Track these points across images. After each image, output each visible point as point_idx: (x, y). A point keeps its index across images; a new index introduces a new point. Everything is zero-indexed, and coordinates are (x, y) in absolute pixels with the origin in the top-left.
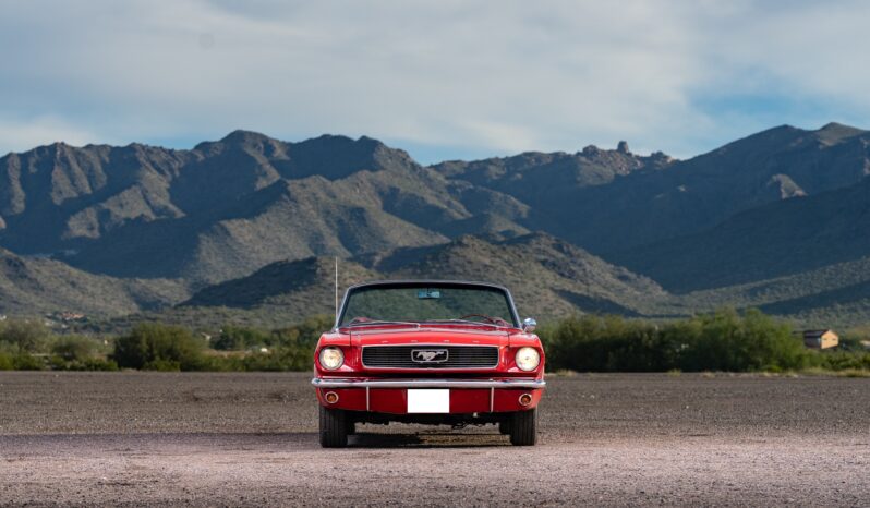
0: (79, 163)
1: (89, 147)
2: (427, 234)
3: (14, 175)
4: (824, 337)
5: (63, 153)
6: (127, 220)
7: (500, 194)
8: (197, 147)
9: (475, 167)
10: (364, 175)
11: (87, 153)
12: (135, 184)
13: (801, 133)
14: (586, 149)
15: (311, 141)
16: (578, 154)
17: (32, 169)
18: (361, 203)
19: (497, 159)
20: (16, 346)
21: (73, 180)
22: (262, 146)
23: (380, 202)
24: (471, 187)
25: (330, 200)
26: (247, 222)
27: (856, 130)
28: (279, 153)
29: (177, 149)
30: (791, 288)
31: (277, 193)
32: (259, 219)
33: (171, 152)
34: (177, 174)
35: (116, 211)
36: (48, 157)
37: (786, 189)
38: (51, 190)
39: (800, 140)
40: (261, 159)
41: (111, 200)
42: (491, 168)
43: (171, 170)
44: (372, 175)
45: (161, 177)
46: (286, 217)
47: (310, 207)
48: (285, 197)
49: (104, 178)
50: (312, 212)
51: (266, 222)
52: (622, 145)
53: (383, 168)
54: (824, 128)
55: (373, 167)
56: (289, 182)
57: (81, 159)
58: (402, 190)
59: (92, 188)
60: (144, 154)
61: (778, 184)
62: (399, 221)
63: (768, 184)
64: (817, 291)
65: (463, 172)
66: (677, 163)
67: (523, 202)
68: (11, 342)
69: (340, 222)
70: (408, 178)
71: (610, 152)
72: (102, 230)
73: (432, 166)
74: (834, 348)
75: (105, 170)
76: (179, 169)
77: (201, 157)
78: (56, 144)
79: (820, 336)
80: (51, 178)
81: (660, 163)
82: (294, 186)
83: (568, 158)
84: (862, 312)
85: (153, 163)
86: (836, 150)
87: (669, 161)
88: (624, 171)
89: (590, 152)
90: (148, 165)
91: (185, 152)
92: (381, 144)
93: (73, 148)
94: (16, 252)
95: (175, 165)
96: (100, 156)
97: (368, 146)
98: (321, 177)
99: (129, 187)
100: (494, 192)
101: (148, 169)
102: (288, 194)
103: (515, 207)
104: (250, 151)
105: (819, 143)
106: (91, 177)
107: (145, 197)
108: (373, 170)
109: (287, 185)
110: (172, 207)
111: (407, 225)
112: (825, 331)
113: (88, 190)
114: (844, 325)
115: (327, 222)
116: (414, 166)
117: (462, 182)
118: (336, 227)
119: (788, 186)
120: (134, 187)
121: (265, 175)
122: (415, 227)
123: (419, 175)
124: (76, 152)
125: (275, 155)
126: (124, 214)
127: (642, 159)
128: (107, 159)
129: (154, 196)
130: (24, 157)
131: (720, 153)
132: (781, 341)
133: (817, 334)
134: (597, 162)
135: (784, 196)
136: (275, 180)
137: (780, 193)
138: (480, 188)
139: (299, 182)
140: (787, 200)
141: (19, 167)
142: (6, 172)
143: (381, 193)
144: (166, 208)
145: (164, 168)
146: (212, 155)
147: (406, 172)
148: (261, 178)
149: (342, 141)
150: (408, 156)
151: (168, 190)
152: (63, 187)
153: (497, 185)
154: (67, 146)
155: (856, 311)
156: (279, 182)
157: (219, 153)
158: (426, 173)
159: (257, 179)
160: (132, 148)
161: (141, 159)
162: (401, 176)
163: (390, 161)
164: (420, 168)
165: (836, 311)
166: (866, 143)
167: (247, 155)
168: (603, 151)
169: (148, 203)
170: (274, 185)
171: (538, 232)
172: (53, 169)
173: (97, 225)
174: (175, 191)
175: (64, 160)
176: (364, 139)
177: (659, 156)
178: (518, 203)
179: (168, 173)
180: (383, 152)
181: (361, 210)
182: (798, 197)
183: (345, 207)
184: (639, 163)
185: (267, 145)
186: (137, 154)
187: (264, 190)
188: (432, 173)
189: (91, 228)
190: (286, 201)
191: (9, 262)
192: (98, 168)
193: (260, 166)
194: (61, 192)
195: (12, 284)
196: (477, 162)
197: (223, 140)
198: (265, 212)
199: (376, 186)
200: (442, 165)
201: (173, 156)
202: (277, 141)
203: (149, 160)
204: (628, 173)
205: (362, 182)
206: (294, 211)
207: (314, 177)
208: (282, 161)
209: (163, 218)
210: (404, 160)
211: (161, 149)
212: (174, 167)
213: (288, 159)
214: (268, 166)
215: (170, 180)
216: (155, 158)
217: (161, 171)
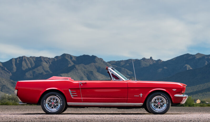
0: (28, 61)
1: (31, 57)
2: (107, 77)
3: (14, 63)
4: (197, 101)
5: (25, 58)
6: (39, 73)
7: (123, 68)
8: (55, 57)
9: (118, 62)
10: (93, 64)
11: (30, 58)
12: (41, 65)
13: (191, 55)
14: (143, 58)
15: (81, 56)
16: (141, 59)
17: (18, 62)
18: (92, 70)
19: (123, 60)
20: (13, 101)
21: (27, 64)
22: (70, 57)
23: (96, 70)
24: (117, 67)
25: (85, 70)
26: (66, 74)
27: (204, 55)
28: (74, 59)
29: (50, 58)
30: (189, 90)
31: (73, 68)
32: (69, 73)
33: (49, 58)
34: (51, 63)
35: (36, 71)
36: (21, 59)
37: (188, 68)
38: (22, 67)
39: (191, 57)
40: (69, 60)
41: (35, 69)
42: (121, 62)
43: (49, 62)
44: (94, 64)
45: (47, 64)
46: (75, 73)
47: (80, 71)
48: (75, 68)
49: (34, 64)
50: (81, 72)
51: (70, 74)
52: (151, 58)
53: (97, 62)
54: (197, 54)
55: (95, 62)
56: (76, 65)
57: (29, 60)
58: (101, 67)
59: (31, 66)
60: (43, 59)
61: (186, 67)
62: (101, 74)
63: (184, 67)
64: (195, 91)
65: (115, 63)
66: (163, 62)
67: (128, 70)
68: (12, 100)
69: (87, 74)
70: (103, 65)
71: (148, 59)
72: (33, 76)
73: (108, 62)
74: (200, 103)
75: (34, 62)
76: (51, 62)
77: (56, 60)
78: (23, 56)
79: (196, 101)
80: (22, 64)
81: (159, 62)
82: (77, 66)
83: (139, 60)
84: (205, 95)
85: (45, 61)
86: (199, 59)
87: (162, 61)
88: (151, 63)
89: (144, 59)
90: (44, 61)
91: (52, 58)
92: (97, 57)
93: (27, 57)
94: (14, 80)
95: (50, 61)
96: (33, 59)
97: (94, 57)
98: (83, 64)
99: (39, 66)
100: (122, 68)
101: (44, 62)
102: (76, 68)
103: (127, 71)
104: (67, 58)
105: (195, 58)
106: (31, 64)
107: (43, 68)
108: (95, 63)
109: (75, 66)
110: (49, 71)
111: (102, 75)
112: (197, 99)
113: (30, 67)
114: (201, 98)
115: (84, 74)
116: (104, 62)
117: (115, 66)
118: (86, 75)
119: (189, 67)
120: (41, 66)
121: (70, 64)
122: (104, 76)
123: (105, 64)
124: (28, 58)
125: (73, 59)
126: (38, 72)
127: (156, 61)
128: (35, 60)
129: (45, 68)
130: (16, 59)
131: (174, 60)
132: (189, 101)
133: (196, 100)
134: (145, 61)
135: (188, 69)
136: (73, 65)
137: (187, 69)
138: (119, 67)
139: (78, 65)
140: (188, 70)
141: (15, 61)
142: (12, 62)
143: (97, 68)
144: (48, 71)
145: (48, 62)
146: (58, 59)
147: (102, 63)
148: (69, 64)
149: (88, 56)
150: (103, 60)
151: (49, 67)
152: (25, 66)
153: (123, 66)
154: (26, 57)
155: (204, 95)
156: (74, 65)
157: (60, 59)
158: (107, 63)
159: (68, 65)
160: (40, 57)
161: (43, 60)
162: (101, 64)
163: (98, 61)
164: (105, 62)
165: (199, 95)
166: (206, 58)
167: (66, 59)
168: (147, 59)
169: (44, 70)
170: (72, 66)
171: (132, 77)
172: (22, 62)
173: (32, 75)
174: (50, 67)
175: (25, 60)
176: (93, 56)
177: (159, 60)
178: (127, 70)
179: (48, 63)
180: (97, 59)
181: (92, 72)
182: (191, 69)
183: (88, 71)
184: (155, 62)
185: (71, 57)
186: (42, 59)
187: (70, 67)
188: (108, 64)
189: (31, 75)
190: (75, 70)
191: (12, 83)
192: (33, 62)
193: (69, 62)
194: (24, 67)
195: (13, 88)
196: (118, 61)
197: (61, 56)
198: (70, 72)
199: (95, 66)
200: (110, 62)
201: (50, 59)
202: (73, 56)
203: (44, 60)
204: (152, 64)
205: (92, 65)
206: (77, 72)
207: (81, 64)
208: (74, 61)
209: (47, 73)
210: (102, 60)
211: (47, 57)
212: (50, 62)
213: (76, 60)
214: (71, 62)
215: (49, 65)
216: (45, 60)
217: (47, 63)
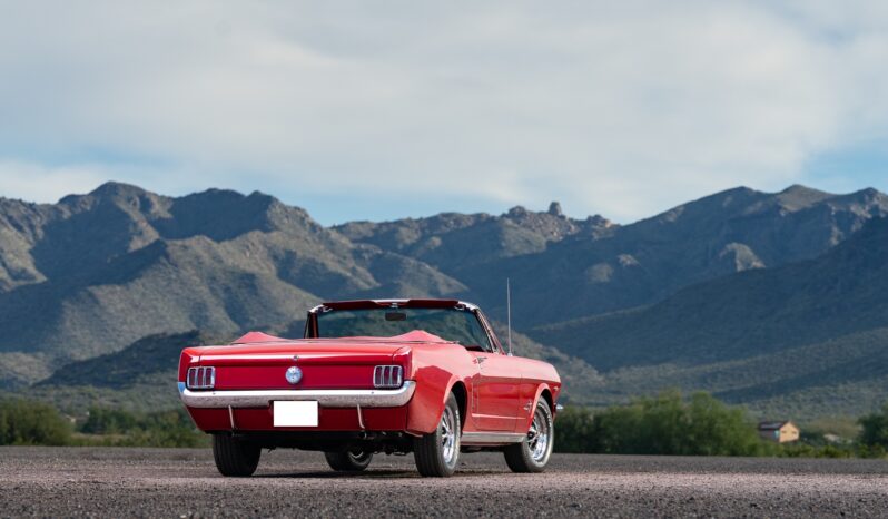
4: (783, 429)
7: (412, 261)
8: (63, 201)
9: (385, 229)
10: (255, 236)
13: (760, 196)
14: (512, 211)
15: (195, 196)
16: (504, 216)
18: (254, 269)
19: (410, 220)
22: (137, 200)
23: (273, 267)
24: (380, 252)
25: (216, 265)
26: (118, 288)
27: (823, 194)
28: (158, 210)
29: (38, 202)
30: (745, 374)
32: (132, 285)
33: (31, 206)
34: (40, 232)
37: (742, 262)
39: (760, 204)
40: (136, 215)
42: (403, 230)
43: (32, 227)
44: (264, 236)
45: (19, 234)
46: (165, 283)
47: (193, 272)
48: (163, 260)
50: (195, 278)
51: (141, 288)
52: (554, 206)
53: (277, 228)
54: (787, 191)
55: (266, 226)
56: (169, 242)
58: (300, 254)
61: (732, 254)
62: (296, 291)
63: (722, 254)
64: (775, 379)
65: (371, 234)
66: (619, 229)
69: (227, 290)
70: (306, 240)
71: (540, 214)
73: (334, 228)
74: (795, 442)
77: (67, 214)
79: (778, 429)
81: (596, 227)
82: (174, 246)
83: (492, 220)
84: (826, 403)
85: (10, 219)
86: (800, 216)
87: (608, 226)
88: (556, 236)
89: (517, 214)
90: (4, 220)
91: (48, 206)
92: (277, 200)
95: (36, 221)
97: (262, 202)
98: (206, 238)
100: (406, 259)
101: (6, 226)
102: (167, 256)
103: (431, 276)
104: (123, 206)
105: (780, 208)
108: (266, 231)
109: (166, 246)
110: (32, 269)
112: (784, 423)
114: (806, 417)
115: (212, 290)
116: (314, 227)
117: (371, 247)
118: (222, 295)
119: (745, 255)
121: (140, 234)
123: (320, 238)
125: (153, 211)
127: (578, 223)
129: (11, 256)
131: (671, 219)
132: (733, 429)
133: (775, 426)
134: (524, 226)
135: (740, 268)
136: (152, 241)
137: (735, 265)
138: (389, 253)
139: (179, 243)
140: (742, 272)
143: (275, 258)
144: (24, 271)
145: (24, 224)
146: (79, 210)
147: (304, 233)
148: (135, 238)
149: (230, 196)
150: (307, 216)
151: (30, 252)
153: (409, 250)
155: (820, 401)
156: (157, 242)
157: (88, 208)
158: (329, 234)
159: (131, 239)
162: (298, 237)
163: (286, 221)
164: (321, 229)
165: (797, 401)
166: (834, 208)
167: (119, 210)
168: (532, 213)
169: (4, 265)
170: (151, 246)
174: (38, 251)
176: (256, 195)
177: (596, 220)
178: (433, 271)
179: (27, 229)
180: (278, 210)
181: (252, 276)
182: (755, 270)
183: (232, 273)
184: (573, 227)
185: (145, 200)
187: (139, 253)
188: (334, 235)
190: (164, 265)
193: (135, 224)
196: (387, 224)
197: (92, 193)
198: (140, 277)
199: (270, 249)
200: (346, 226)
201: (34, 210)
202: (155, 195)
203: (5, 215)
204: (561, 238)
205: (253, 244)
206: (174, 277)
207: (197, 237)
208: (161, 219)
209: (22, 283)
210: (303, 219)
211: (20, 201)
212: (34, 222)
213: (168, 216)
214: (145, 224)
215: (31, 239)
216: (12, 213)
217: (19, 228)
